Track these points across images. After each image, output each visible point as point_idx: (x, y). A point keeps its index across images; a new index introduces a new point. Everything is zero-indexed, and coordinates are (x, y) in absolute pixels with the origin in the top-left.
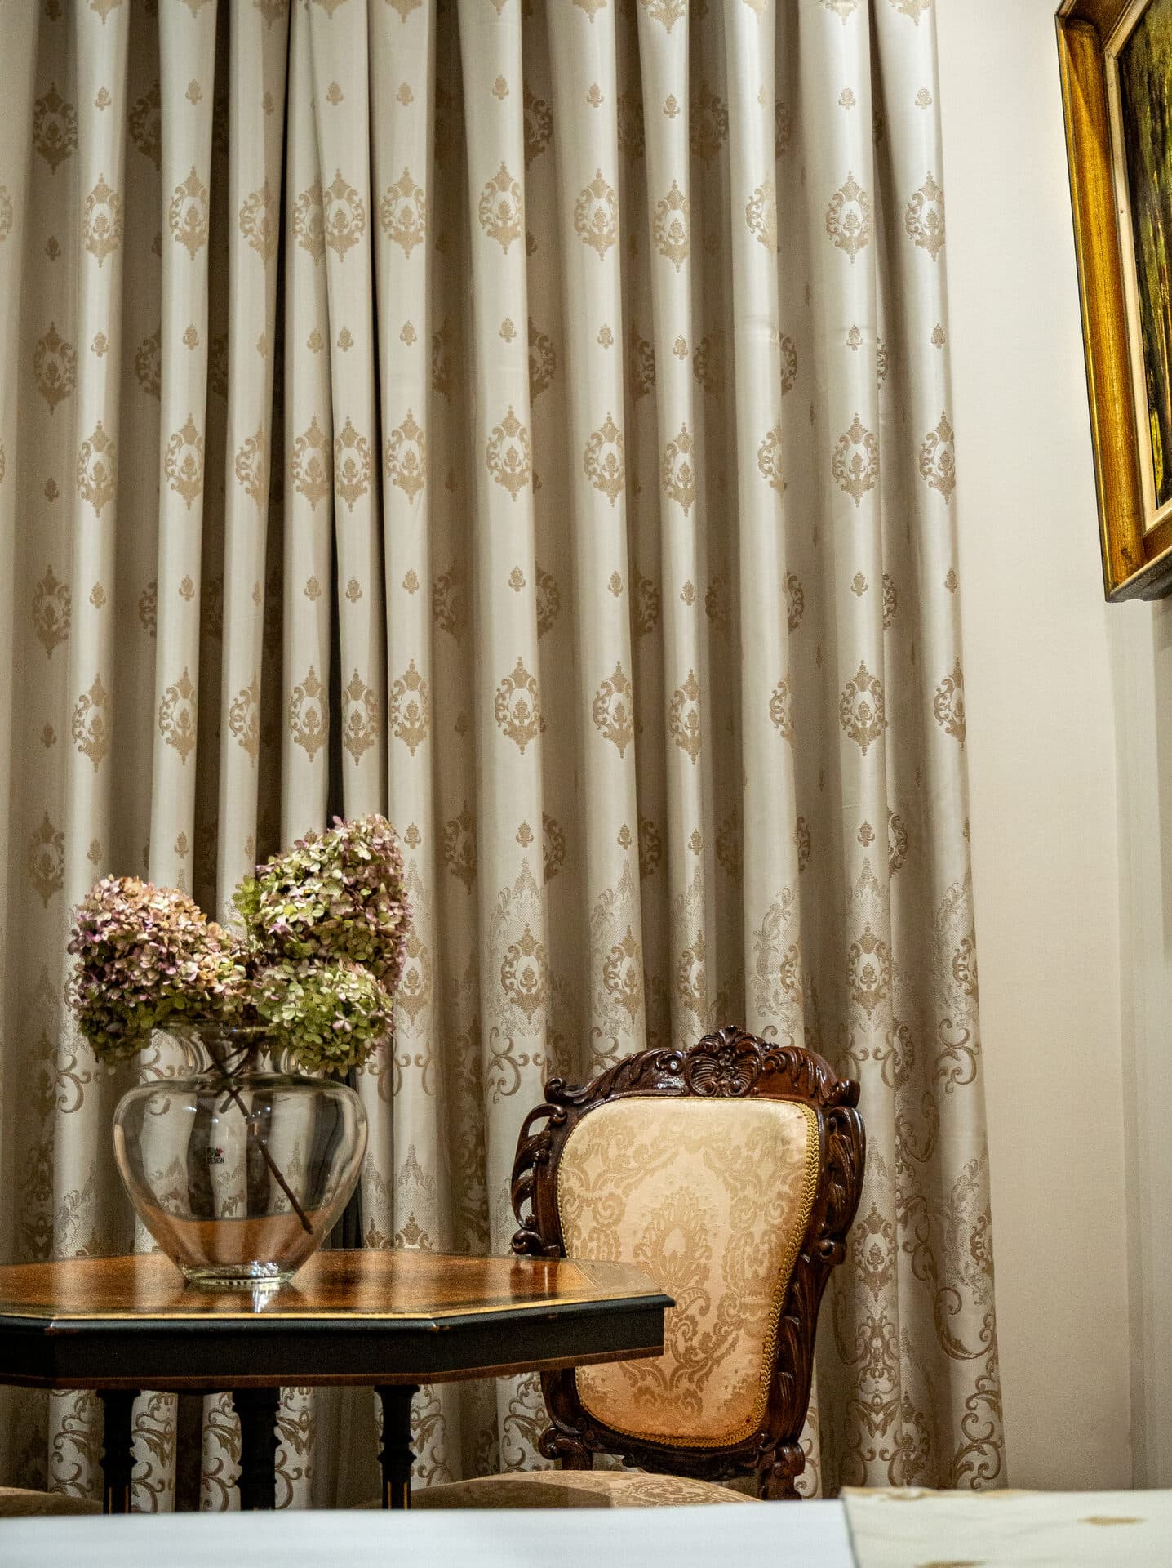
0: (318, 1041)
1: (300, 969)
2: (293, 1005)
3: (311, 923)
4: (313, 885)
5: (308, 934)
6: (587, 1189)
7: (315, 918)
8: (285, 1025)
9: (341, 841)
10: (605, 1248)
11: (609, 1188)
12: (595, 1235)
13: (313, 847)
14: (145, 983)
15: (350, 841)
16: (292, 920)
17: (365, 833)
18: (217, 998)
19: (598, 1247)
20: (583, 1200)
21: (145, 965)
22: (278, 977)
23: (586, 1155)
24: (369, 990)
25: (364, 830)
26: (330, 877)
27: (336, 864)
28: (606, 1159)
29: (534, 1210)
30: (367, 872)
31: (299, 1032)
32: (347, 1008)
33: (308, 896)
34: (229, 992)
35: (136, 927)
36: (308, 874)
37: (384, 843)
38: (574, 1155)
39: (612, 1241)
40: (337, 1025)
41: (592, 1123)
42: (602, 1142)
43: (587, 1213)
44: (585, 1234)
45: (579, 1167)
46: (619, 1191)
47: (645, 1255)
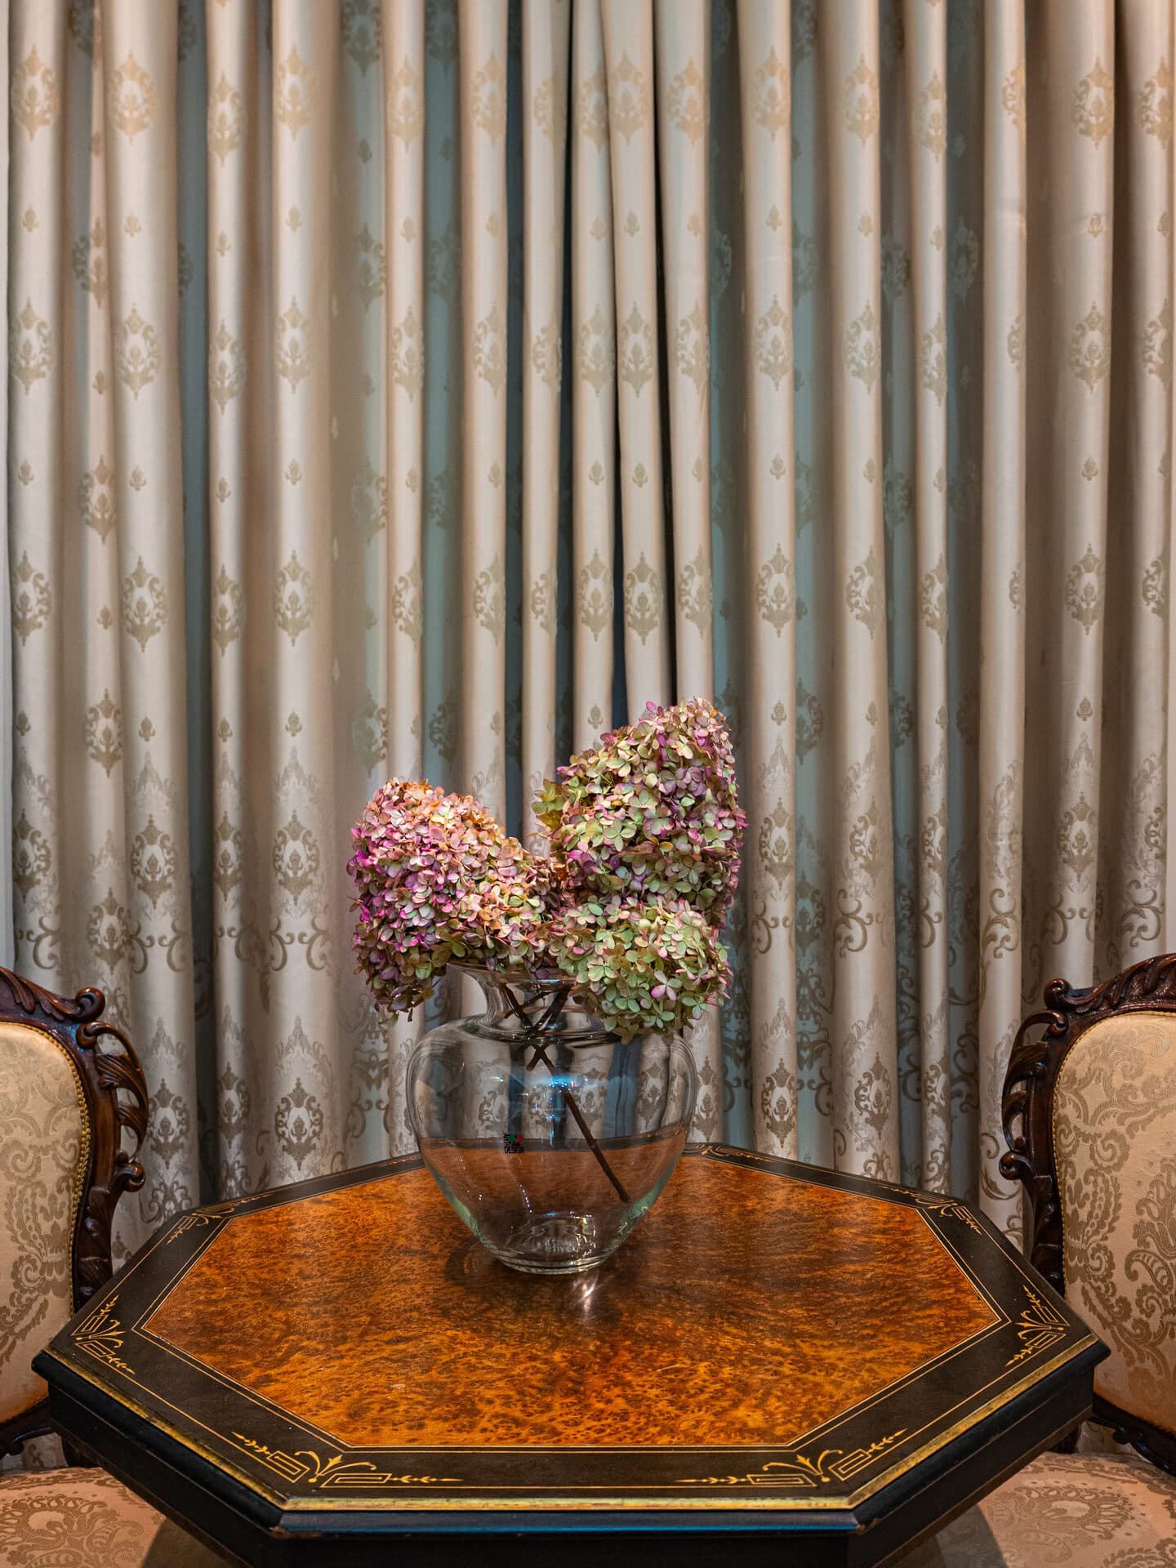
0: (635, 1009)
1: (609, 909)
2: (601, 961)
3: (619, 846)
4: (623, 793)
5: (617, 862)
6: (1085, 1121)
7: (624, 840)
8: (593, 988)
9: (656, 735)
10: (1103, 1195)
11: (1110, 1124)
12: (1092, 1178)
13: (623, 744)
14: (416, 922)
15: (667, 735)
16: (597, 842)
17: (686, 722)
18: (502, 946)
19: (1095, 1193)
20: (1079, 1133)
21: (419, 898)
22: (582, 921)
23: (1085, 1082)
24: (698, 945)
25: (683, 719)
26: (642, 783)
27: (652, 766)
28: (1108, 1088)
29: (1025, 1132)
30: (688, 775)
31: (611, 997)
32: (670, 967)
33: (617, 808)
34: (518, 936)
35: (410, 848)
36: (618, 780)
37: (710, 735)
38: (1073, 1078)
39: (1111, 1189)
40: (658, 991)
41: (1094, 1042)
42: (1104, 1066)
43: (1084, 1148)
44: (1080, 1175)
45: (1076, 1093)
46: (1122, 1130)
47: (1150, 1213)
